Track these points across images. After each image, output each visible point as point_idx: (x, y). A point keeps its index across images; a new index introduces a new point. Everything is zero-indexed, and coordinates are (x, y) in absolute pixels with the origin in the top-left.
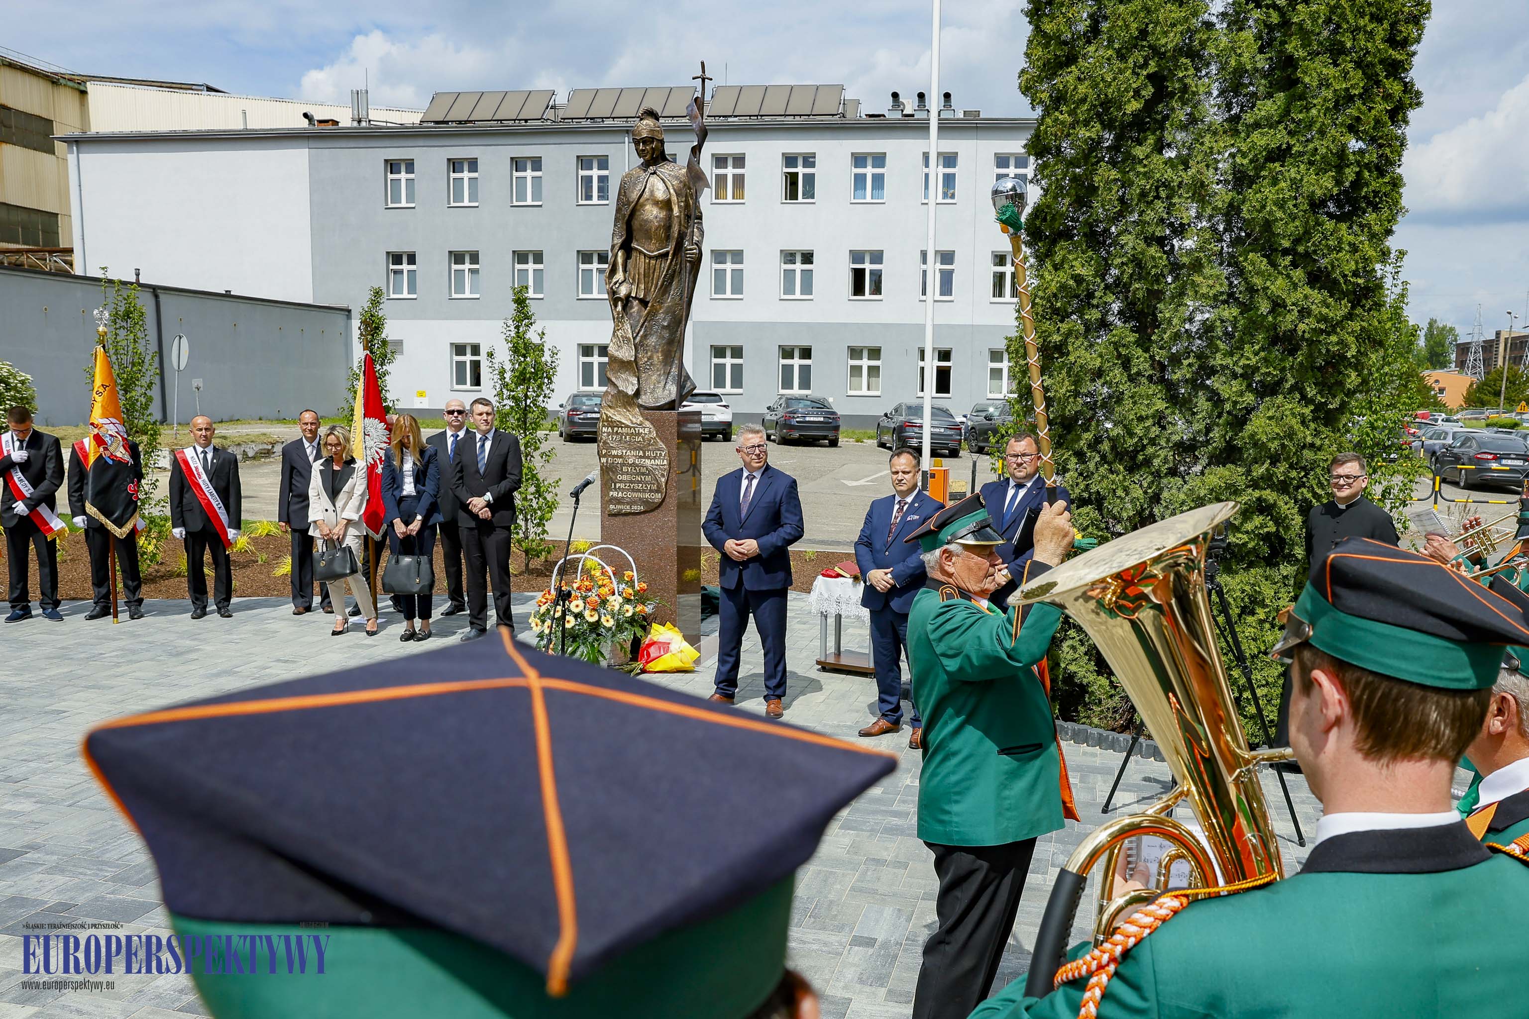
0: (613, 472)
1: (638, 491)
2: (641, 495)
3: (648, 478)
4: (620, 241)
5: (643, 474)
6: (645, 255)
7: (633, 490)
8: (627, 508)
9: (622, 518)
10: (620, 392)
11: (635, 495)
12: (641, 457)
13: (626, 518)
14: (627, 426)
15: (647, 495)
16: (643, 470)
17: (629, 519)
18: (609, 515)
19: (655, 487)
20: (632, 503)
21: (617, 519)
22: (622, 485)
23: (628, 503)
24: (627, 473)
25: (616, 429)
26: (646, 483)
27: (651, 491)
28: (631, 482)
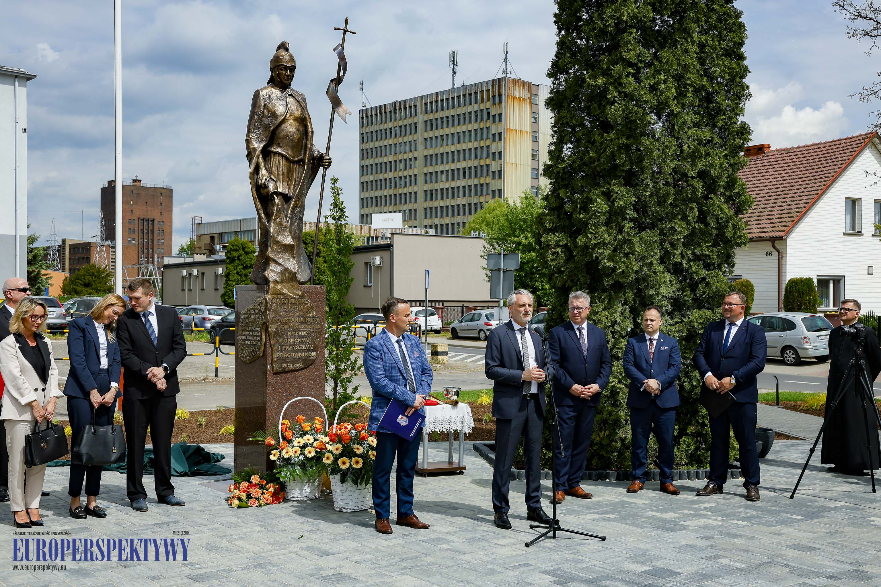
0: (280, 337)
1: (299, 351)
2: (301, 354)
3: (307, 340)
4: (262, 145)
5: (303, 337)
6: (287, 159)
7: (295, 351)
8: (288, 366)
9: (284, 376)
10: (286, 270)
11: (296, 355)
12: (302, 323)
13: (287, 374)
14: (292, 298)
15: (306, 354)
16: (304, 333)
17: (289, 375)
18: (274, 374)
19: (312, 347)
20: (294, 361)
21: (280, 376)
22: (287, 347)
23: (290, 362)
24: (292, 337)
25: (283, 301)
26: (306, 344)
27: (309, 350)
28: (294, 344)
